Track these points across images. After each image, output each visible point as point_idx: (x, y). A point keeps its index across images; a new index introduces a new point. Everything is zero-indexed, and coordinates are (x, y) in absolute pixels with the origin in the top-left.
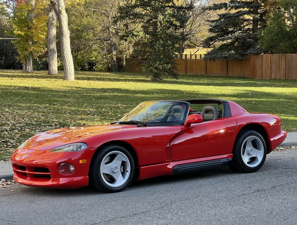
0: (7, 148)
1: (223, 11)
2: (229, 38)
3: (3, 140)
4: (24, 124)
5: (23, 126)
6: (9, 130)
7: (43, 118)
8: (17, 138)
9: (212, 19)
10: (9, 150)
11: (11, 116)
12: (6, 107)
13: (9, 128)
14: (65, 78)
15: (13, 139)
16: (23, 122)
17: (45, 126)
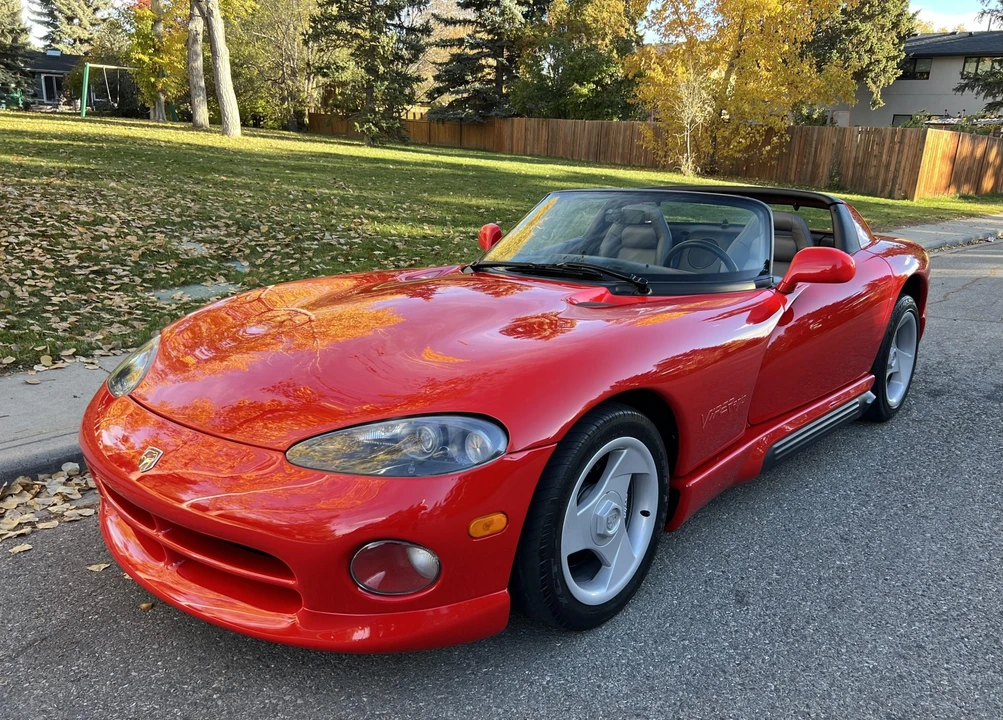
0: (105, 294)
1: (455, 50)
2: (465, 91)
3: (96, 268)
4: (152, 220)
5: (150, 227)
6: (116, 237)
7: (195, 207)
8: (134, 262)
9: (439, 61)
10: (111, 299)
11: (120, 200)
12: (112, 178)
13: (113, 230)
14: (224, 132)
15: (122, 265)
16: (148, 215)
17: (202, 228)
